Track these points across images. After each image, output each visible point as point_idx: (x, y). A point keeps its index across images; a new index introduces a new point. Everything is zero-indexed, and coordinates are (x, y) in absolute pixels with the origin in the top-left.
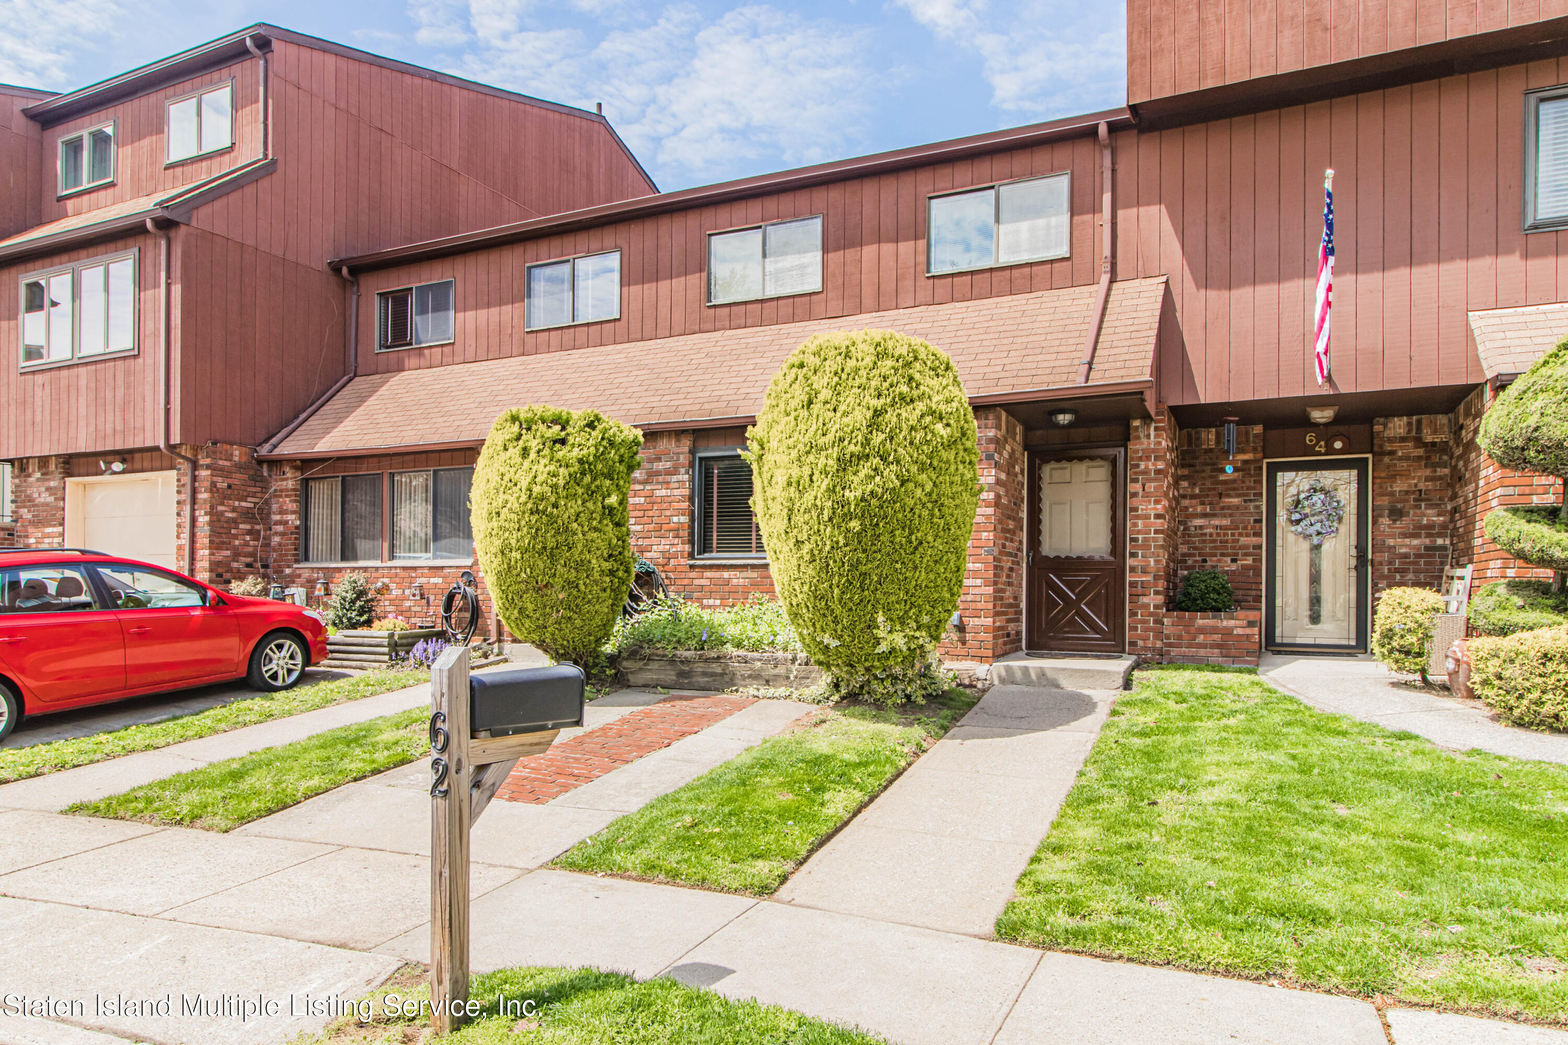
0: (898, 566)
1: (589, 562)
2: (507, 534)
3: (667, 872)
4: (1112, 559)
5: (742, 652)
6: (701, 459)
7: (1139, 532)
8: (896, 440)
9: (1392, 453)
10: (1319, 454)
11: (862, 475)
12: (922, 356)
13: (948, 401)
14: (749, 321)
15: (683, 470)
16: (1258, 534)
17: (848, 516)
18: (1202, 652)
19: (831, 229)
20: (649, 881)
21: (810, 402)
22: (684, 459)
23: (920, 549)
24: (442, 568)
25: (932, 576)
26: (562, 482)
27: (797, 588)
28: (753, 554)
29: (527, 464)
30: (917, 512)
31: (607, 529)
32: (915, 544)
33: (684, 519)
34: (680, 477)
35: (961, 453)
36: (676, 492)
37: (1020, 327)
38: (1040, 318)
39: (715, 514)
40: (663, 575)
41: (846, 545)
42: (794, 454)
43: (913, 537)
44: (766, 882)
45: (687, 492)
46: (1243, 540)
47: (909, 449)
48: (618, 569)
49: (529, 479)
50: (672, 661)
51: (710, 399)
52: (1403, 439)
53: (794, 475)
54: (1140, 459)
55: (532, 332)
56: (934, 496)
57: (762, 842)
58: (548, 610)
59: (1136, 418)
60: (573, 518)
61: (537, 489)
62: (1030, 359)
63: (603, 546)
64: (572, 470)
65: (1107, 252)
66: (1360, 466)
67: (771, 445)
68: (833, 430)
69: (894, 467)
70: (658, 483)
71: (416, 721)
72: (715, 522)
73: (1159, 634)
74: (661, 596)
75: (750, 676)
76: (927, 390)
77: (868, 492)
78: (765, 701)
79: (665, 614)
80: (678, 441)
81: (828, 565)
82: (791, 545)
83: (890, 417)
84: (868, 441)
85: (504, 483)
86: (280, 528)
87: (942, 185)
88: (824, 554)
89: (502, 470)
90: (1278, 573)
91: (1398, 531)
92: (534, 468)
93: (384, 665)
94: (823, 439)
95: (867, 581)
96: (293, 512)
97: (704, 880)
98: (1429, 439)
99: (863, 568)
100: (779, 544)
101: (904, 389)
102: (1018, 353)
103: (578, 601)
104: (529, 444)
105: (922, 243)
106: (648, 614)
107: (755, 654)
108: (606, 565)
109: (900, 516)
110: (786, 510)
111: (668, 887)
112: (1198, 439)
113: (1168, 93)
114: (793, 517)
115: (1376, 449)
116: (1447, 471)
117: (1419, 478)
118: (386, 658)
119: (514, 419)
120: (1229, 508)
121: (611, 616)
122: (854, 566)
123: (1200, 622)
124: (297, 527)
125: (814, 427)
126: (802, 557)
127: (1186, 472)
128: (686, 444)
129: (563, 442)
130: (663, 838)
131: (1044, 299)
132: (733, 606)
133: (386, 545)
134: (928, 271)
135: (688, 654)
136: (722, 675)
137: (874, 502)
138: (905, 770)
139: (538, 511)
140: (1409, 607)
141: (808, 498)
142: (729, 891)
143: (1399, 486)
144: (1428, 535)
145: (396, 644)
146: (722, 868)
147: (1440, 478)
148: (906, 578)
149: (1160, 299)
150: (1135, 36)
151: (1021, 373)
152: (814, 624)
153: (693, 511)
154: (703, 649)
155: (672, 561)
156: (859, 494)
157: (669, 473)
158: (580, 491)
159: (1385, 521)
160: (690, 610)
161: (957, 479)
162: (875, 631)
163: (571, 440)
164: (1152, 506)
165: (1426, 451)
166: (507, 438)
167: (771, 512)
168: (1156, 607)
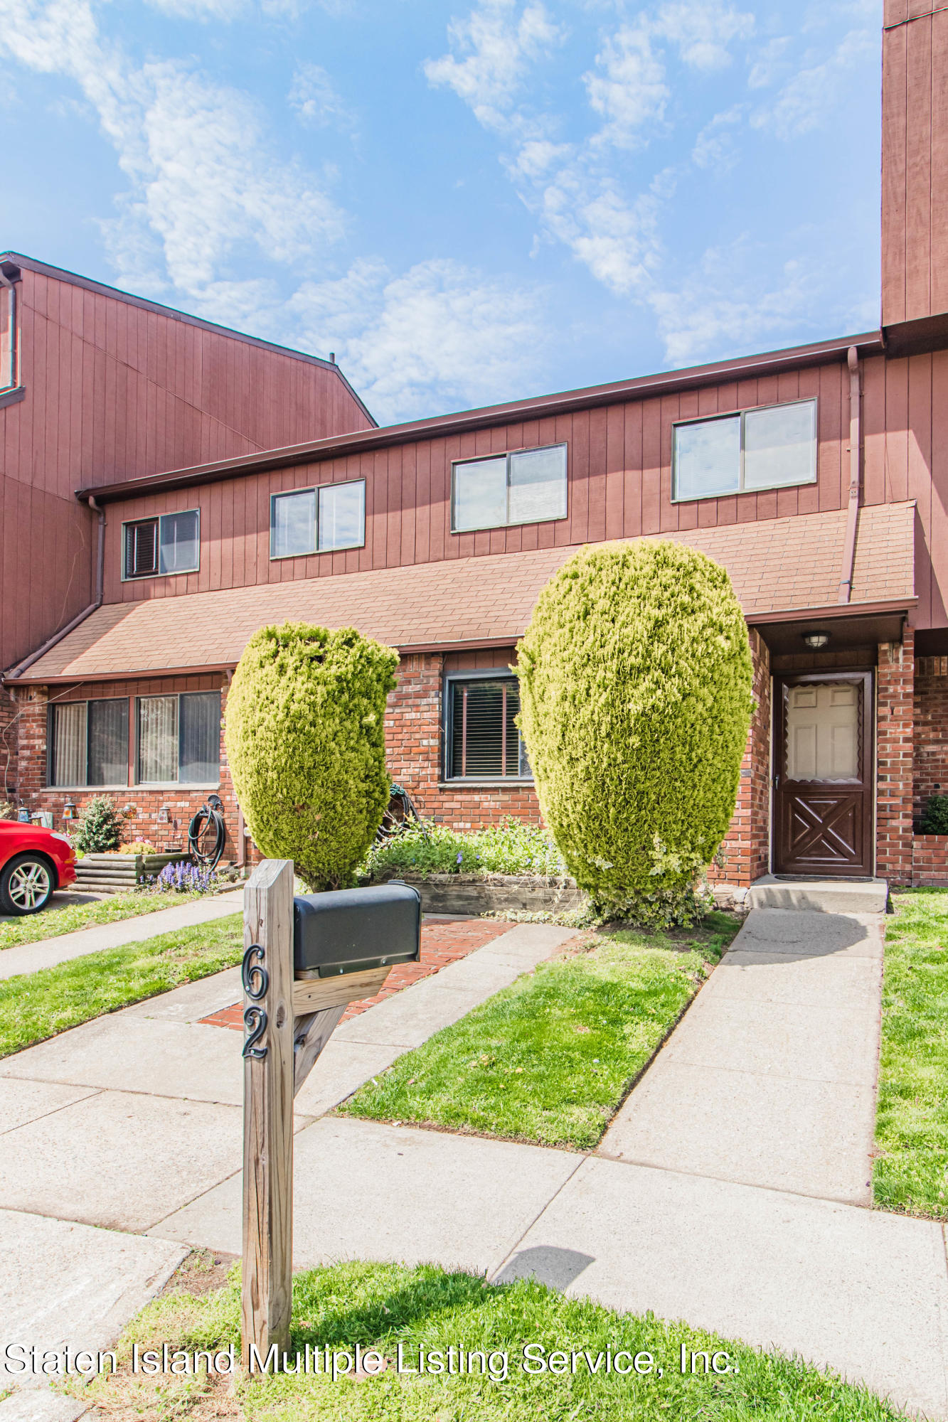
0: (678, 784)
1: (347, 782)
2: (263, 754)
3: (474, 1122)
4: (858, 782)
5: (497, 875)
6: (451, 682)
7: (888, 755)
8: (677, 651)
11: (642, 688)
12: (701, 565)
13: (728, 613)
14: (494, 549)
15: (433, 693)
17: (629, 732)
19: (576, 457)
20: (453, 1131)
21: (587, 613)
22: (434, 682)
23: (700, 767)
24: (189, 792)
25: (710, 795)
26: (319, 700)
27: (569, 807)
28: (504, 777)
29: (284, 680)
30: (698, 728)
31: (363, 749)
32: (695, 760)
33: (434, 742)
34: (430, 700)
35: (740, 668)
36: (426, 715)
37: (771, 551)
38: (790, 542)
39: (464, 737)
40: (413, 798)
41: (624, 762)
42: (569, 667)
43: (694, 755)
44: (587, 1133)
45: (437, 715)
47: (690, 661)
48: (374, 791)
49: (286, 697)
50: (425, 884)
51: (460, 622)
53: (568, 688)
54: (889, 682)
55: (277, 560)
56: (715, 712)
57: (573, 1083)
58: (304, 832)
59: (884, 642)
60: (331, 737)
61: (294, 707)
62: (785, 580)
63: (361, 766)
64: (330, 687)
65: (855, 477)
67: (542, 659)
68: (613, 641)
69: (676, 680)
70: (408, 706)
71: (171, 946)
72: (464, 745)
73: (909, 858)
74: (411, 819)
75: (506, 900)
76: (708, 601)
77: (649, 706)
78: (524, 925)
79: (416, 837)
80: (428, 664)
81: (604, 783)
82: (565, 762)
83: (672, 627)
84: (648, 653)
85: (260, 701)
86: (27, 753)
87: (687, 413)
88: (601, 772)
89: (258, 687)
92: (292, 686)
93: (132, 889)
94: (602, 651)
95: (645, 800)
96: (40, 737)
97: (517, 1131)
99: (640, 787)
100: (551, 762)
101: (686, 599)
102: (773, 575)
103: (335, 823)
104: (285, 661)
105: (666, 470)
106: (400, 837)
107: (511, 877)
108: (363, 786)
109: (681, 731)
110: (560, 726)
111: (475, 1139)
112: (931, 666)
114: (567, 733)
118: (134, 881)
119: (271, 636)
121: (366, 839)
122: (631, 784)
124: (43, 752)
125: (592, 639)
126: (576, 775)
127: (919, 699)
128: (436, 666)
129: (320, 659)
130: (461, 1080)
131: (791, 524)
132: (484, 829)
133: (133, 770)
134: (673, 498)
135: (442, 877)
136: (478, 898)
137: (655, 716)
138: (693, 999)
139: (295, 730)
141: (585, 713)
142: (547, 1145)
145: (144, 868)
146: (535, 1116)
148: (684, 797)
149: (912, 522)
150: (890, 258)
151: (778, 594)
152: (586, 846)
153: (443, 734)
154: (457, 872)
155: (422, 785)
156: (640, 708)
157: (418, 696)
158: (338, 709)
160: (441, 834)
161: (736, 694)
162: (650, 853)
163: (329, 657)
164: (901, 729)
166: (264, 654)
167: (541, 728)
168: (905, 830)
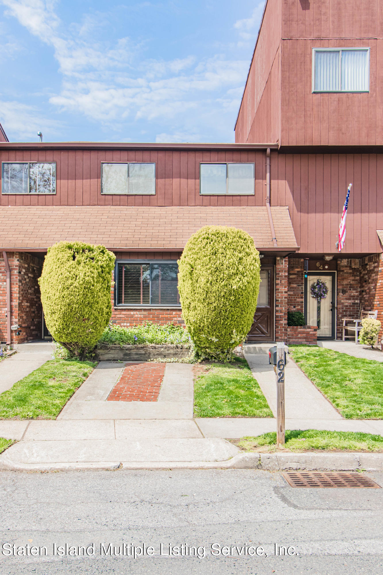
1: (102, 309)
2: (72, 297)
4: (269, 307)
5: (153, 345)
6: (118, 264)
7: (279, 298)
8: (246, 268)
9: (343, 271)
10: (321, 270)
16: (302, 298)
17: (230, 295)
18: (300, 340)
19: (159, 169)
21: (216, 253)
26: (95, 276)
27: (205, 320)
28: (143, 305)
29: (80, 268)
37: (242, 221)
39: (123, 287)
41: (228, 305)
42: (209, 271)
46: (298, 300)
47: (249, 271)
50: (121, 349)
52: (346, 267)
53: (209, 279)
54: (280, 271)
55: (3, 195)
56: (254, 288)
57: (257, 404)
59: (278, 257)
61: (87, 278)
64: (98, 270)
65: (268, 195)
66: (333, 275)
68: (225, 264)
69: (245, 278)
72: (123, 290)
73: (286, 334)
75: (157, 354)
78: (168, 363)
81: (220, 312)
82: (205, 304)
84: (238, 269)
87: (206, 160)
88: (220, 308)
90: (308, 311)
91: (344, 297)
94: (222, 267)
95: (233, 318)
98: (353, 267)
103: (97, 325)
104: (79, 259)
107: (159, 346)
109: (246, 295)
110: (205, 292)
113: (294, 144)
114: (208, 294)
115: (338, 269)
116: (358, 278)
117: (350, 280)
120: (293, 288)
122: (230, 312)
123: (299, 330)
125: (218, 262)
131: (246, 210)
132: (136, 326)
134: (200, 193)
135: (129, 346)
136: (144, 354)
139: (87, 288)
140: (373, 325)
142: (263, 417)
143: (345, 282)
144: (353, 299)
146: (257, 411)
147: (357, 280)
149: (289, 216)
150: (284, 122)
152: (209, 333)
153: (115, 286)
154: (135, 344)
156: (234, 287)
158: (101, 279)
159: (341, 294)
160: (116, 327)
164: (283, 288)
165: (353, 271)
166: (69, 255)
167: (195, 292)
168: (285, 324)
